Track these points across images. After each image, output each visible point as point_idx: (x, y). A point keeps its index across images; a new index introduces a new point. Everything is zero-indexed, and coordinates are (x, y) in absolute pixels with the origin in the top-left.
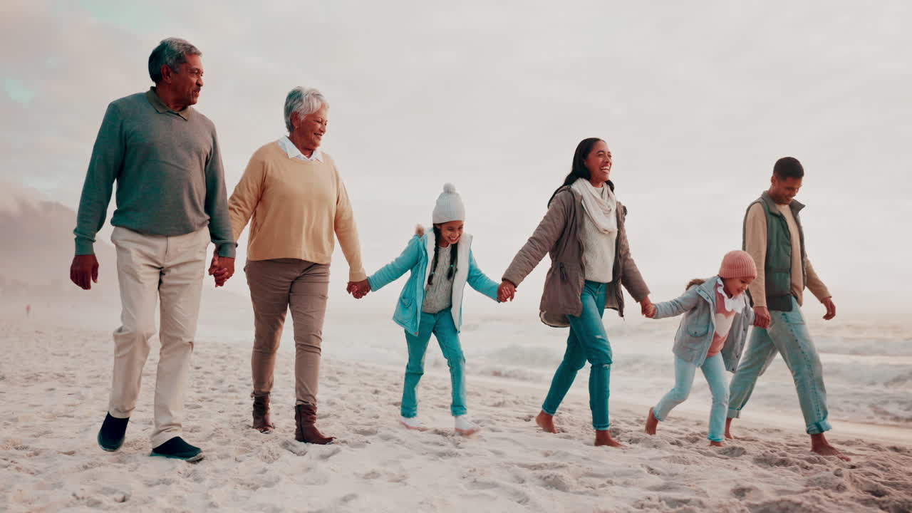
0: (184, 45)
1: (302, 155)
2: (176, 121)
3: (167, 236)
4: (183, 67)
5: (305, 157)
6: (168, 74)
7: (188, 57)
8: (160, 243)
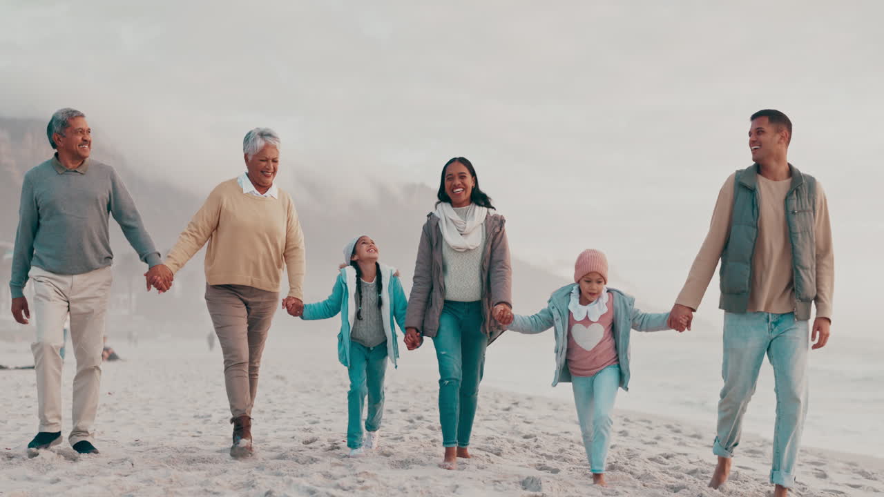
0: (68, 112)
1: (256, 192)
2: (73, 178)
3: (73, 274)
4: (68, 130)
5: (258, 193)
6: (59, 139)
7: (72, 122)
8: (67, 279)
